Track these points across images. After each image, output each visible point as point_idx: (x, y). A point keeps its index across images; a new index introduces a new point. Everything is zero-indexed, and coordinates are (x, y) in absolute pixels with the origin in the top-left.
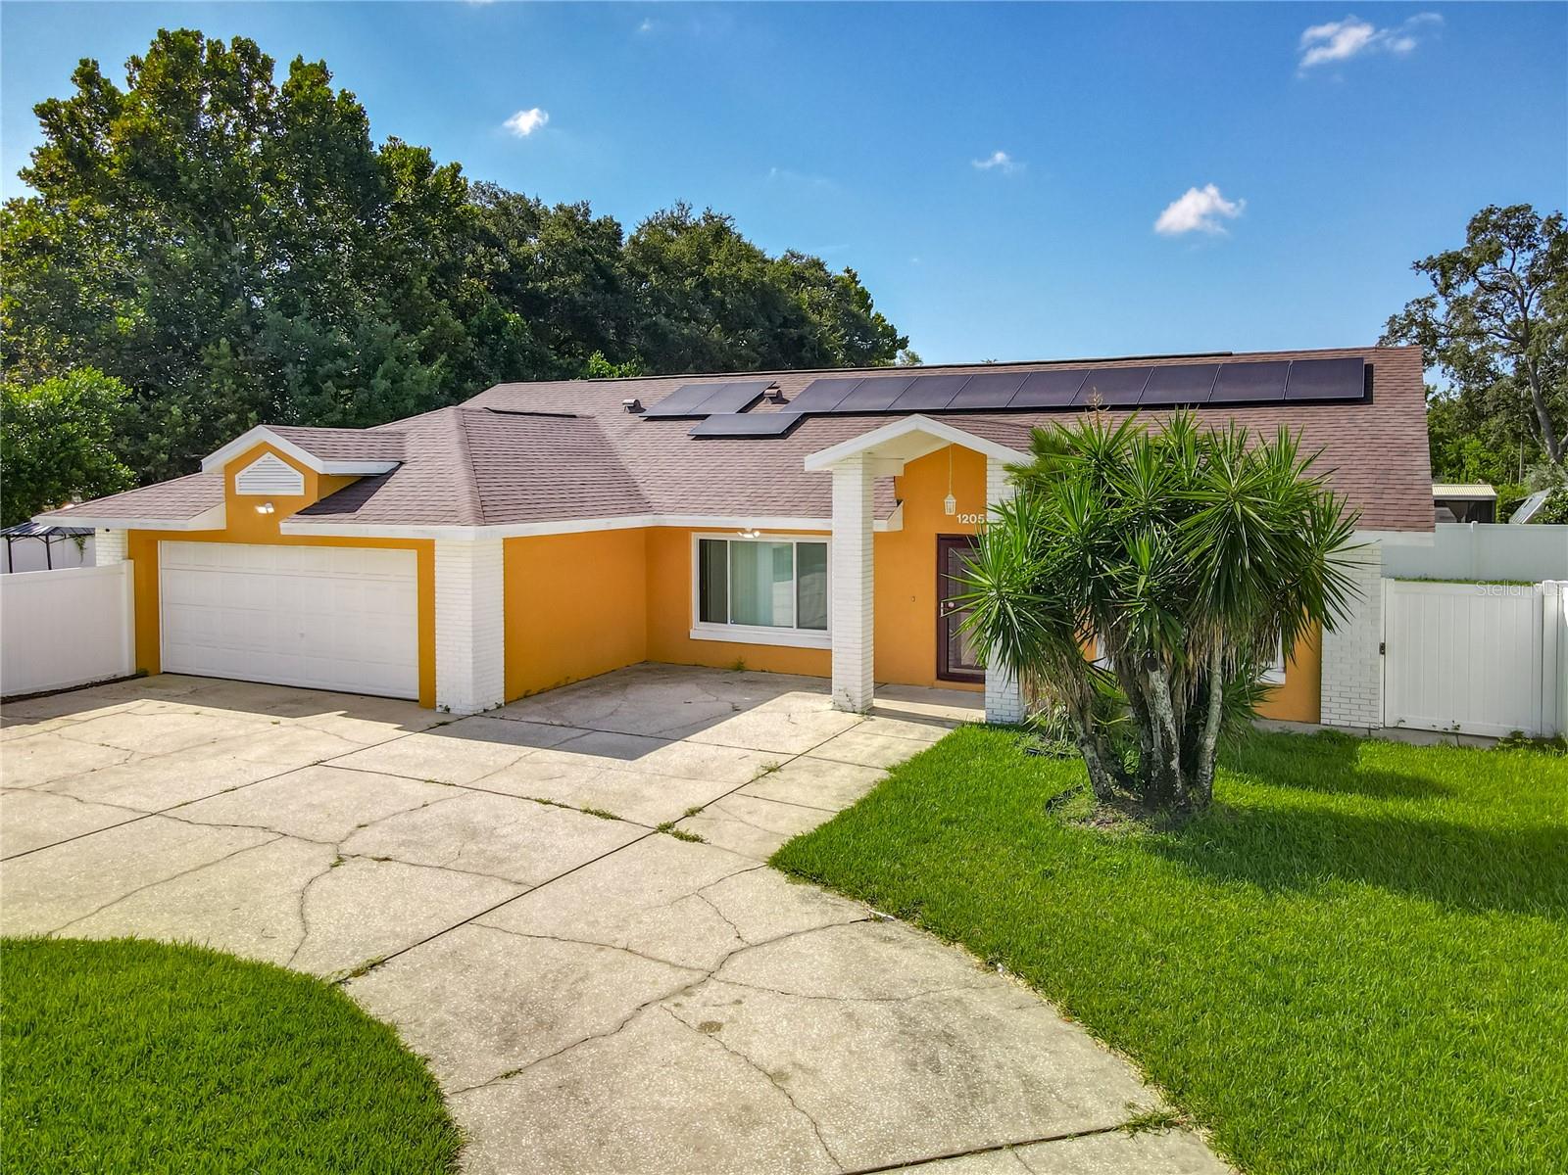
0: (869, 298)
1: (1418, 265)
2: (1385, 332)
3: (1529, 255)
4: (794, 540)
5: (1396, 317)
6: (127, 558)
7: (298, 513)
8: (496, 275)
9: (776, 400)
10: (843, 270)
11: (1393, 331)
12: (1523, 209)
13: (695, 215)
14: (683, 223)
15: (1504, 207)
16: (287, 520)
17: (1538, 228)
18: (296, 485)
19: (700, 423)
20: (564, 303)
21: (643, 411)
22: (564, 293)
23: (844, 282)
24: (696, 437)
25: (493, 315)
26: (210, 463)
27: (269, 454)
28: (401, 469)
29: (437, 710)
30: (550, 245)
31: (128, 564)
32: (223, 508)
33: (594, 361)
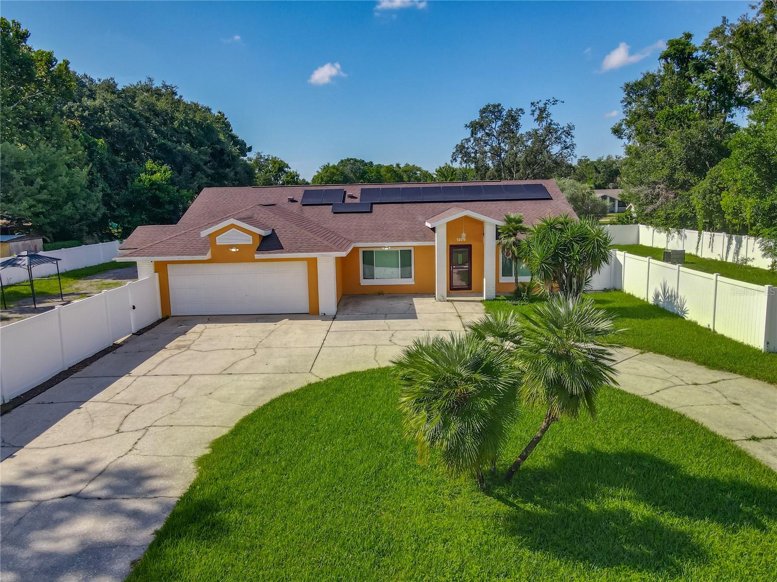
0: (230, 127)
1: (466, 126)
3: (500, 122)
4: (399, 249)
5: (458, 145)
6: (155, 272)
7: (257, 250)
8: (82, 118)
9: (352, 197)
10: (218, 112)
11: (457, 151)
12: (499, 105)
13: (157, 84)
14: (151, 88)
15: (492, 104)
16: (256, 253)
17: (504, 113)
18: (248, 240)
19: (331, 207)
20: (118, 133)
21: (297, 202)
22: (120, 128)
23: (221, 119)
24: (335, 213)
25: (86, 140)
26: (204, 233)
27: (233, 229)
28: (276, 231)
29: (320, 315)
30: (106, 102)
31: (157, 274)
32: (210, 250)
33: (149, 165)
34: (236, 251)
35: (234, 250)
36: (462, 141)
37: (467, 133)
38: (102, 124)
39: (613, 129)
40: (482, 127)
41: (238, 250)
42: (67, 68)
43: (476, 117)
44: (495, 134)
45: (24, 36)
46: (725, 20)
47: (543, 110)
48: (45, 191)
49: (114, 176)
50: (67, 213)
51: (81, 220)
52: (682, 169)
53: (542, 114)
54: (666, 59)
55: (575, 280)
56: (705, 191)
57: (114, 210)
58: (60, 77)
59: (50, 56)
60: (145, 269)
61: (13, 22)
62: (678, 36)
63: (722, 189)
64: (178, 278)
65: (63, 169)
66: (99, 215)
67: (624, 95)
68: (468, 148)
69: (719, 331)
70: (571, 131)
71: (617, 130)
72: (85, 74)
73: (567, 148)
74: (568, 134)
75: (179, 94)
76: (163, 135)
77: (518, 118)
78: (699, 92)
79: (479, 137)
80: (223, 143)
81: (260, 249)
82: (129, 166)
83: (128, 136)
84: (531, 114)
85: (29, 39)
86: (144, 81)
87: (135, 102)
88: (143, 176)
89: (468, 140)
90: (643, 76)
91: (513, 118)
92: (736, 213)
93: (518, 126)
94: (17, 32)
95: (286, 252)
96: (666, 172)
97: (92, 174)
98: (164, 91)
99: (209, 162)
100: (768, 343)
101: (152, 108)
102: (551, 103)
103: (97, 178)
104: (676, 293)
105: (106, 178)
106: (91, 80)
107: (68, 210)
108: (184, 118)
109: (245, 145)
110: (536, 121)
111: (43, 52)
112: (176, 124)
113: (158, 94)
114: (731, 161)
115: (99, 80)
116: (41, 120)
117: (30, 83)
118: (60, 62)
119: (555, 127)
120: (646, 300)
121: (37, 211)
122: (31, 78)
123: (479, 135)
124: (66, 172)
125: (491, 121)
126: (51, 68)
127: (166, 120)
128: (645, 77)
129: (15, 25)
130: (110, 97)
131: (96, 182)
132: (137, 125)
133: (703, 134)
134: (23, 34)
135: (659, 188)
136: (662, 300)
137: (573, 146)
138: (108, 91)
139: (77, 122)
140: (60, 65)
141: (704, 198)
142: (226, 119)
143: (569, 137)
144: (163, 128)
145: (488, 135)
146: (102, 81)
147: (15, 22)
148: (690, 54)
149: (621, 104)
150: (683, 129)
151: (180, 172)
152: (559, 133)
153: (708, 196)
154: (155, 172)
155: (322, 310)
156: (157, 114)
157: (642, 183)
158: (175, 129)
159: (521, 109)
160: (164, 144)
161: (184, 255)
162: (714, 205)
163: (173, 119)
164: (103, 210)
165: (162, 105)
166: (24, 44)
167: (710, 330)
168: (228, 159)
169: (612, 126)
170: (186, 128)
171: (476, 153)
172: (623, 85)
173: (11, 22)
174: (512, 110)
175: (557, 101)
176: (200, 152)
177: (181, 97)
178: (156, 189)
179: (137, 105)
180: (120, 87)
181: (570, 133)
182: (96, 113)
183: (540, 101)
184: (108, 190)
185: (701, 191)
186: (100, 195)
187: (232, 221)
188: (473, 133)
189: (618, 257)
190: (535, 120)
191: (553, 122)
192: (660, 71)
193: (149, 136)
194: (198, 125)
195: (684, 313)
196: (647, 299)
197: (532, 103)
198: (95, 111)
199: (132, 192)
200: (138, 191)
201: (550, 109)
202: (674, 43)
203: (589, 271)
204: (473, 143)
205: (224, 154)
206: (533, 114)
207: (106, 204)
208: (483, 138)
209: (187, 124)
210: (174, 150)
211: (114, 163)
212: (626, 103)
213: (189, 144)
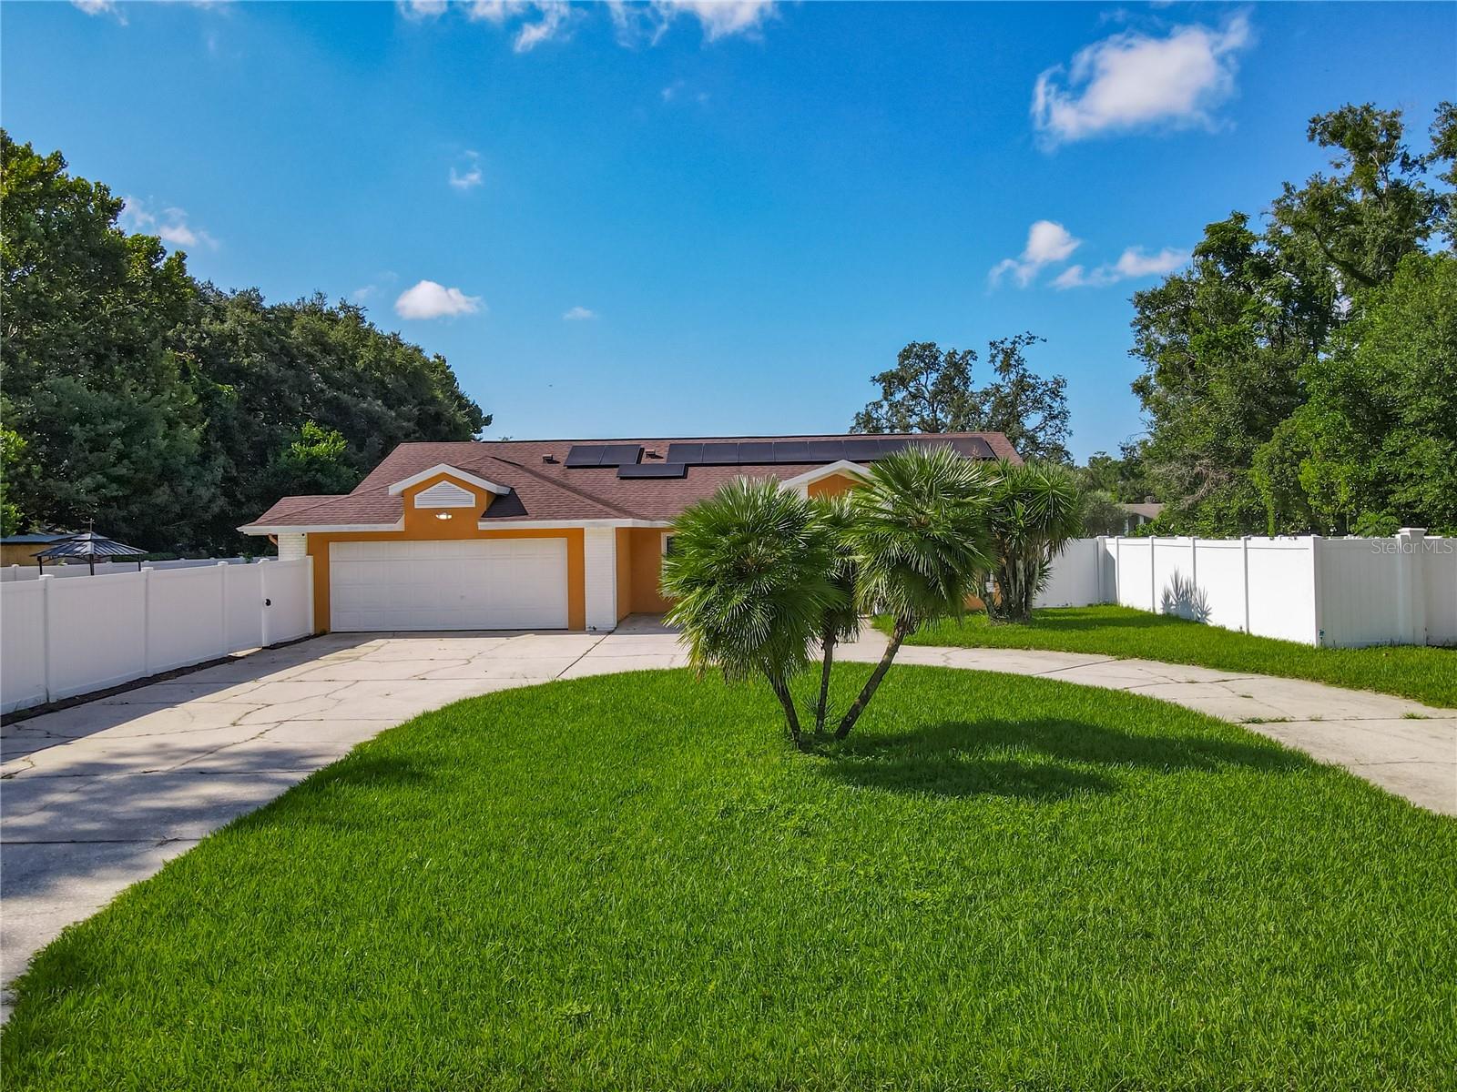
0: (455, 381)
1: (874, 379)
2: (854, 424)
3: (935, 375)
5: (859, 413)
6: (308, 555)
7: (482, 516)
8: (198, 350)
9: (653, 456)
10: (435, 357)
11: (858, 424)
12: (932, 345)
13: (332, 304)
14: (321, 310)
15: (921, 343)
16: (481, 521)
17: (942, 358)
18: (468, 501)
19: (617, 469)
20: (259, 377)
21: (558, 462)
22: (262, 368)
23: (441, 366)
24: (622, 478)
25: (203, 384)
26: (395, 489)
27: (445, 482)
28: (517, 492)
29: (587, 630)
30: (242, 325)
31: (310, 559)
32: (403, 516)
33: (309, 428)
34: (448, 520)
35: (443, 517)
36: (867, 406)
37: (877, 392)
38: (232, 360)
39: (1134, 385)
40: (903, 382)
41: (450, 517)
42: (181, 266)
43: (894, 366)
44: (927, 395)
45: (114, 209)
46: (1288, 188)
47: (1008, 354)
48: (126, 462)
49: (245, 448)
50: (158, 501)
51: (181, 516)
52: (1238, 432)
53: (1007, 359)
54: (1206, 256)
55: (1020, 564)
56: (1271, 459)
57: (240, 504)
58: (167, 278)
59: (155, 244)
60: (292, 545)
61: (98, 185)
62: (1223, 217)
63: (1301, 456)
64: (347, 566)
65: (161, 427)
66: (215, 509)
67: (1134, 314)
68: (878, 420)
69: (1255, 632)
70: (1060, 390)
71: (1141, 387)
72: (209, 282)
73: (1055, 417)
74: (1055, 394)
75: (368, 320)
76: (338, 385)
77: (967, 368)
78: (1264, 308)
79: (898, 401)
80: (440, 403)
81: (488, 514)
82: (272, 432)
83: (276, 382)
84: (990, 362)
85: (122, 214)
86: (310, 297)
87: (292, 329)
88: (295, 445)
89: (878, 405)
90: (1165, 283)
91: (958, 368)
92: (1328, 494)
93: (966, 381)
94: (103, 200)
95: (531, 519)
96: (1211, 435)
97: (208, 443)
98: (342, 315)
99: (414, 432)
100: (1322, 633)
101: (319, 341)
102: (1023, 341)
103: (215, 450)
104: (1193, 587)
105: (230, 451)
106: (220, 294)
107: (162, 495)
108: (375, 358)
109: (480, 412)
110: (998, 373)
111: (143, 239)
112: (360, 365)
113: (332, 320)
114: (1309, 408)
115: (233, 292)
116: (128, 351)
117: (115, 288)
118: (171, 254)
119: (1032, 381)
120: (1152, 611)
121: (109, 495)
122: (118, 278)
123: (899, 396)
124: (164, 432)
125: (919, 372)
126: (153, 263)
127: (343, 359)
128: (1169, 284)
129: (100, 191)
130: (248, 316)
131: (213, 456)
132: (291, 365)
133: (1269, 373)
134: (113, 205)
135: (1200, 465)
136: (1174, 603)
137: (1064, 415)
138: (246, 309)
139: (189, 357)
140: (170, 259)
141: (1271, 472)
142: (448, 367)
143: (1058, 399)
144: (337, 375)
145: (914, 397)
146: (237, 293)
147: (101, 186)
148: (1246, 247)
149: (1132, 329)
150: (1233, 361)
151: (360, 448)
152: (1040, 392)
153: (1277, 467)
154: (318, 442)
155: (589, 622)
156: (327, 349)
157: (1171, 458)
158: (356, 374)
159: (971, 352)
160: (336, 398)
161: (358, 523)
162: (1288, 481)
163: (354, 358)
164: (222, 501)
165: (336, 335)
166: (112, 221)
167: (1242, 633)
168: (447, 429)
169: (1134, 381)
170: (378, 374)
171: (892, 428)
172: (1132, 296)
173: (94, 185)
174: (955, 352)
175: (1034, 338)
176: (399, 415)
177: (371, 325)
178: (317, 470)
179: (294, 333)
180: (266, 304)
181: (1059, 392)
182: (224, 343)
183: (1006, 339)
184: (234, 471)
185: (1264, 459)
186: (219, 473)
187: (443, 468)
188: (888, 394)
189: (1108, 548)
190: (996, 370)
191: (1027, 374)
192: (1190, 273)
193: (310, 384)
194: (398, 370)
195: (1206, 613)
196: (1154, 609)
197: (991, 343)
198: (220, 340)
199: (275, 475)
200: (286, 473)
201: (1023, 351)
202: (1218, 229)
203: (1046, 551)
204: (887, 412)
205: (442, 421)
206: (993, 361)
207: (228, 494)
208: (906, 403)
209: (378, 368)
210: (354, 409)
211: (245, 426)
212: (1140, 327)
213: (380, 402)
